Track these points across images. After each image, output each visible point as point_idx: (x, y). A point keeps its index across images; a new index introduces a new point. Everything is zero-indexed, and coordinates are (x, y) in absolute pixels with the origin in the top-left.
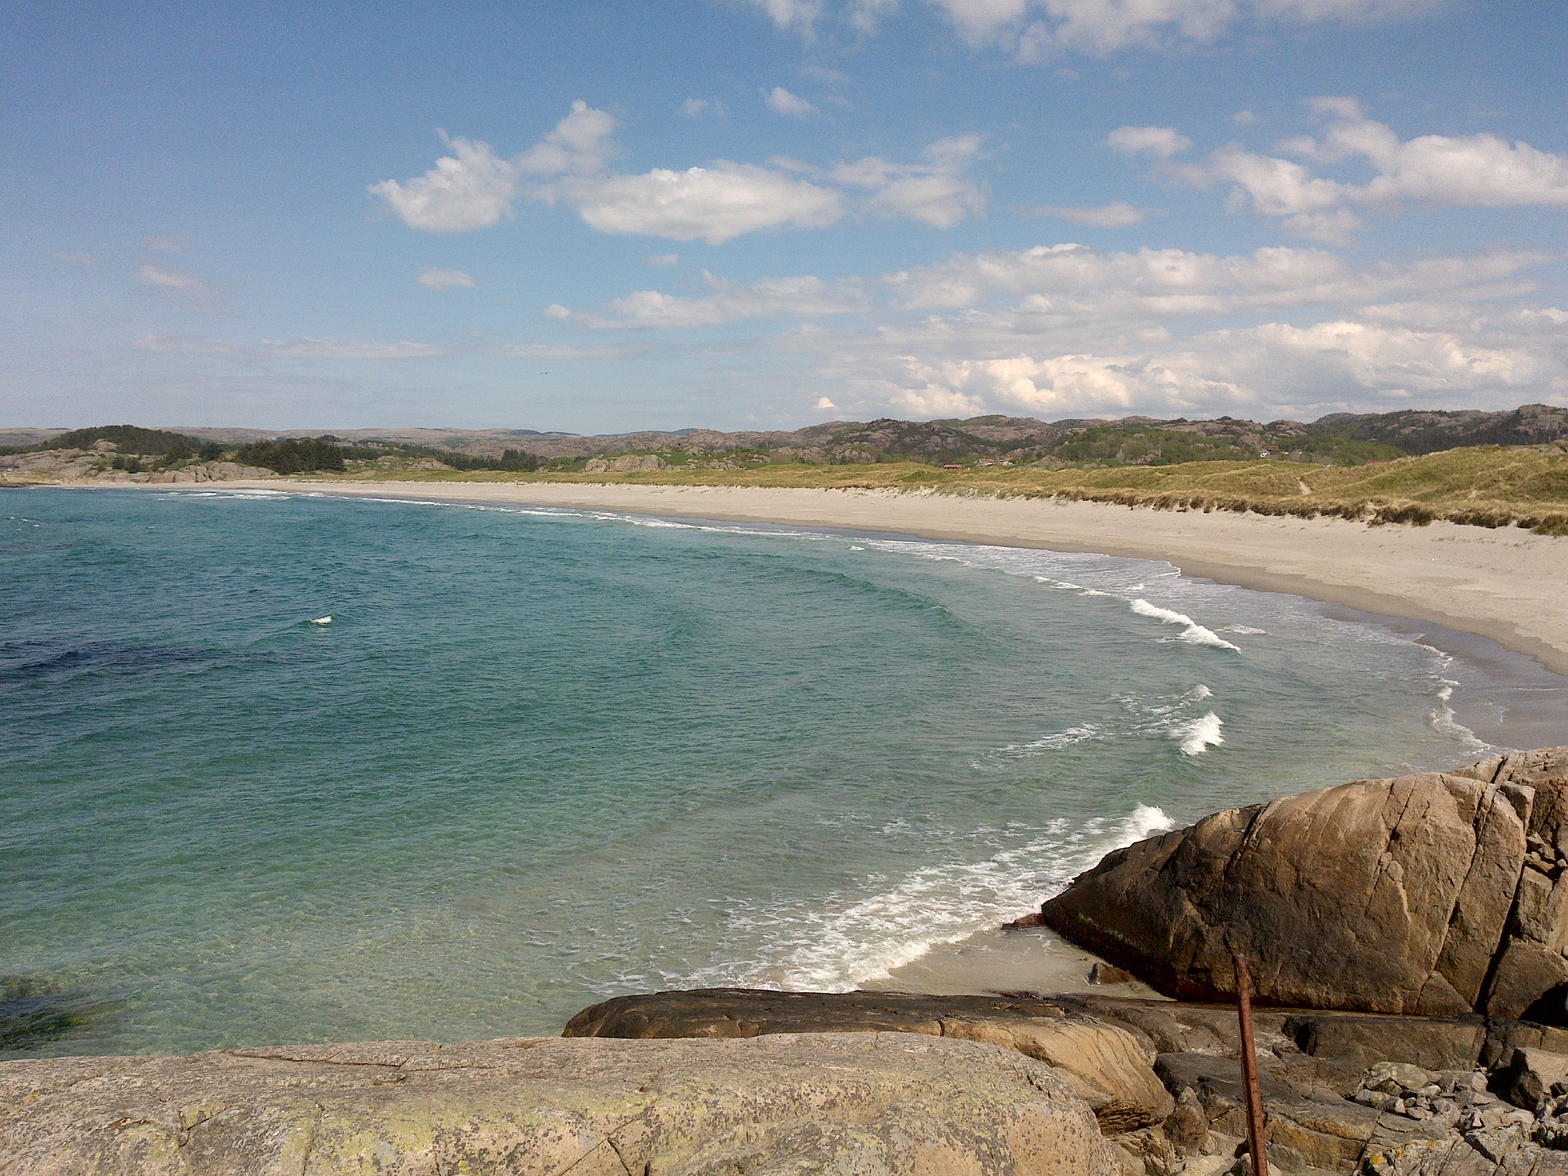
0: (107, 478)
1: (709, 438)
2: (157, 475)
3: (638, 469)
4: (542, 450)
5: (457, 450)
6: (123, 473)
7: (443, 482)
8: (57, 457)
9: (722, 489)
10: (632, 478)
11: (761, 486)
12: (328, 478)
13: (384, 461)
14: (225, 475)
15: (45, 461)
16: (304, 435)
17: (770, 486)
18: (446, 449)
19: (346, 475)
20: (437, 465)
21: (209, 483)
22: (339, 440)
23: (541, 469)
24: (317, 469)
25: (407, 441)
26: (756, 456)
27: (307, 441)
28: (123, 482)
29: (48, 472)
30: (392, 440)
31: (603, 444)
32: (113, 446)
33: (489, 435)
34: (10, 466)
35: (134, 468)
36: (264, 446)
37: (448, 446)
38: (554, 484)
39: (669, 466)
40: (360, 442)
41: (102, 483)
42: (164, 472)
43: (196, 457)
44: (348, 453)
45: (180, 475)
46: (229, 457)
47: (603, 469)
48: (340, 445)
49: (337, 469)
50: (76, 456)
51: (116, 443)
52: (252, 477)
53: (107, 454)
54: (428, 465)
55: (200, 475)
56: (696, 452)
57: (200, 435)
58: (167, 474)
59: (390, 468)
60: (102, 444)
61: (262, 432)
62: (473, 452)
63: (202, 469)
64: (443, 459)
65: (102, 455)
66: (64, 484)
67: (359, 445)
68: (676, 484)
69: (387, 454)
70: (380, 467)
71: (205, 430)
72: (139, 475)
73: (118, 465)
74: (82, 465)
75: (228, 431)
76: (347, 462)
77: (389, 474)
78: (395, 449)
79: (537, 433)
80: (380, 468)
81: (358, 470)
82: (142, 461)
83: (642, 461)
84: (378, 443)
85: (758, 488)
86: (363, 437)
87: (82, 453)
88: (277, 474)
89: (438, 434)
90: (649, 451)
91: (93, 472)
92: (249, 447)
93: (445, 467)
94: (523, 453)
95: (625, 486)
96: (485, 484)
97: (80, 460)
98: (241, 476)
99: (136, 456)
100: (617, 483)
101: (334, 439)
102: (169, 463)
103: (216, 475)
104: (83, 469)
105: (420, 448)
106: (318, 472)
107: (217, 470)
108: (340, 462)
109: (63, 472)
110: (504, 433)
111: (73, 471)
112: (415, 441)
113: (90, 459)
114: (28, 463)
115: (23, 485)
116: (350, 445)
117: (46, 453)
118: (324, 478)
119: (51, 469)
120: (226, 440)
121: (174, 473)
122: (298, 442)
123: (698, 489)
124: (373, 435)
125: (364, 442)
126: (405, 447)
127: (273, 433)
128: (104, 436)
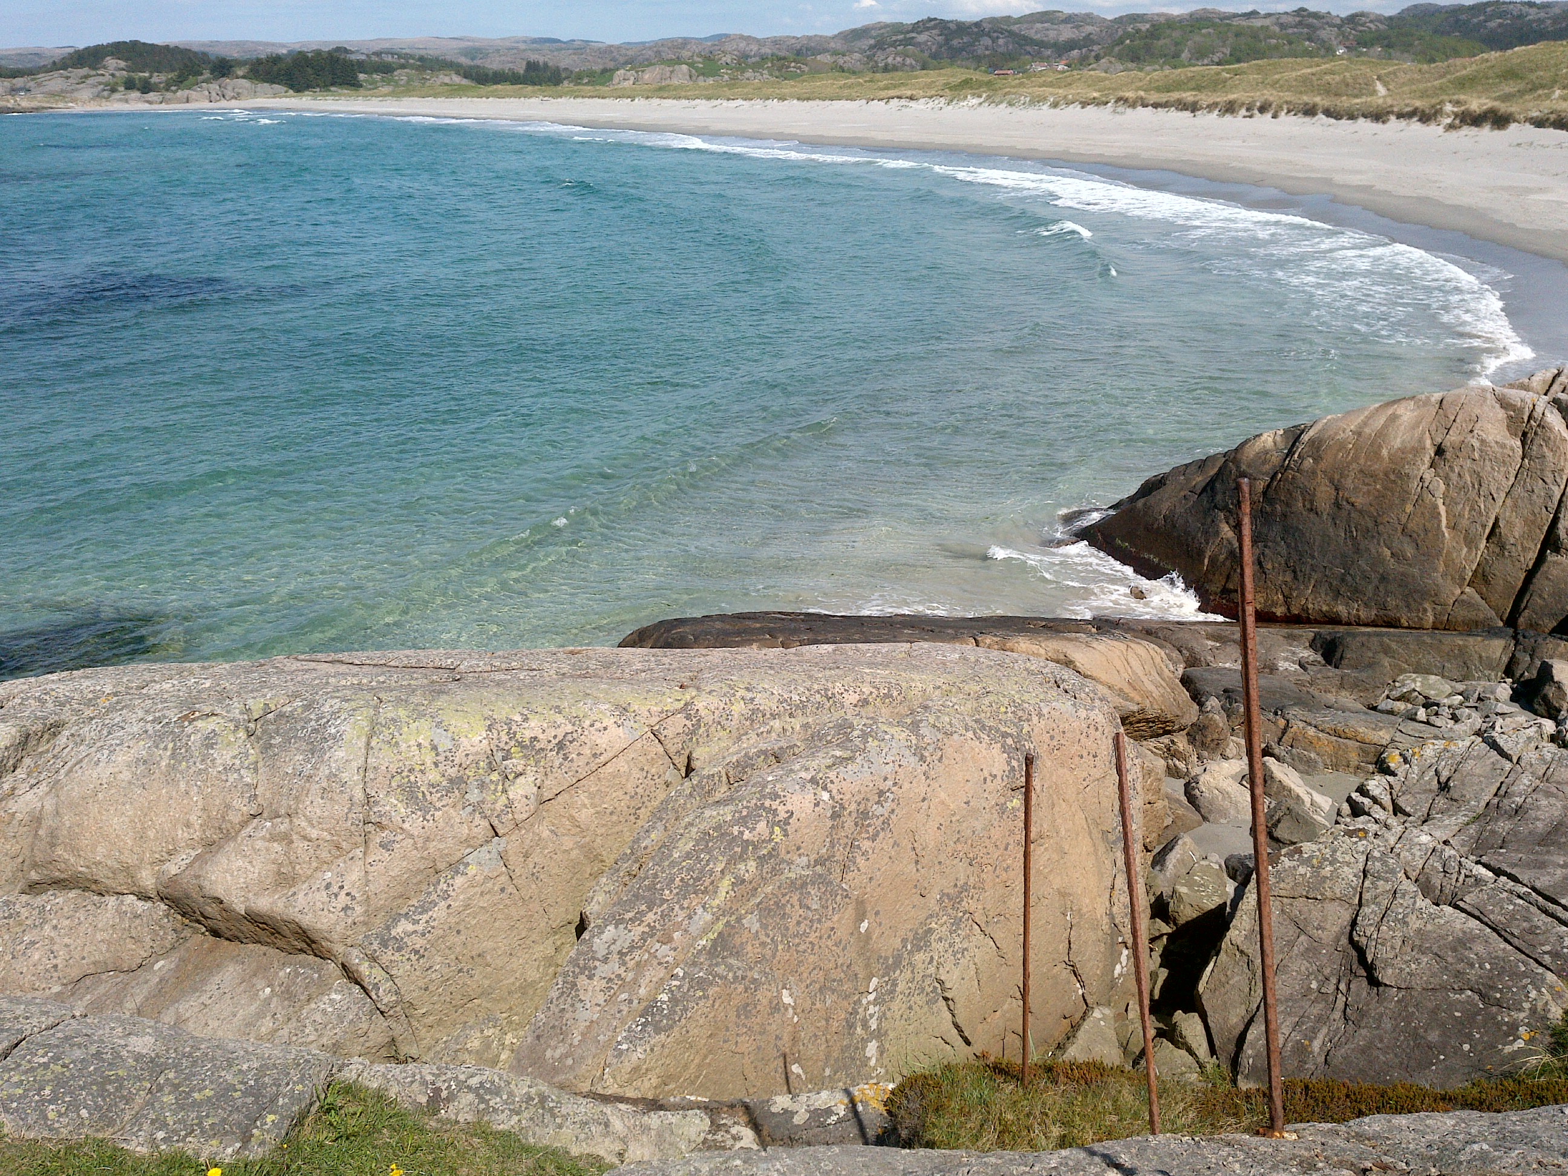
0: (120, 100)
1: (742, 45)
2: (169, 95)
3: (668, 82)
4: (565, 61)
5: (478, 62)
6: (135, 94)
7: (464, 99)
8: (68, 78)
9: (758, 104)
10: (662, 91)
11: (798, 99)
12: (344, 95)
13: (401, 75)
14: (238, 94)
15: (55, 82)
16: (315, 48)
17: (808, 99)
18: (464, 61)
19: (362, 91)
20: (457, 79)
21: (224, 103)
22: (352, 52)
23: (566, 83)
24: (332, 85)
25: (423, 53)
26: (793, 64)
27: (318, 53)
28: (135, 104)
29: (60, 95)
30: (408, 51)
31: (630, 53)
32: (122, 64)
33: (508, 44)
34: (21, 89)
35: (146, 88)
36: (275, 60)
37: (466, 56)
38: (580, 100)
39: (701, 78)
40: (374, 54)
41: (116, 105)
42: (175, 92)
43: (207, 74)
44: (361, 66)
45: (193, 94)
46: (240, 73)
47: (631, 82)
48: (353, 57)
49: (353, 85)
50: (87, 77)
51: (126, 60)
52: (265, 95)
53: (117, 74)
54: (447, 80)
55: (214, 94)
56: (729, 61)
57: (207, 50)
58: (179, 93)
59: (408, 82)
60: (111, 62)
61: (273, 45)
62: (493, 65)
63: (214, 87)
64: (462, 72)
65: (113, 75)
66: (78, 109)
67: (374, 58)
68: (709, 98)
69: (403, 67)
70: (396, 82)
71: (212, 44)
72: (151, 96)
73: (130, 85)
74: (94, 86)
75: (237, 44)
76: (362, 76)
77: (406, 91)
78: (411, 61)
79: (559, 41)
80: (397, 85)
81: (374, 86)
82: (153, 80)
83: (672, 72)
84: (393, 54)
85: (795, 101)
86: (376, 48)
87: (93, 73)
88: (291, 92)
89: (454, 44)
90: (679, 61)
91: (106, 93)
92: (259, 62)
93: (465, 82)
94: (546, 64)
95: (655, 101)
96: (507, 100)
97: (90, 81)
98: (255, 94)
99: (147, 75)
100: (647, 98)
101: (346, 51)
102: (180, 82)
103: (229, 93)
104: (95, 90)
105: (437, 59)
106: (332, 89)
107: (230, 88)
108: (356, 78)
109: (76, 95)
110: (525, 42)
111: (85, 93)
112: (431, 52)
113: (101, 79)
114: (39, 85)
115: (37, 109)
116: (363, 57)
117: (56, 74)
118: (340, 95)
119: (62, 91)
120: (234, 54)
121: (187, 92)
122: (310, 55)
123: (733, 104)
124: (387, 45)
125: (378, 54)
126: (421, 59)
127: (283, 46)
128: (112, 54)
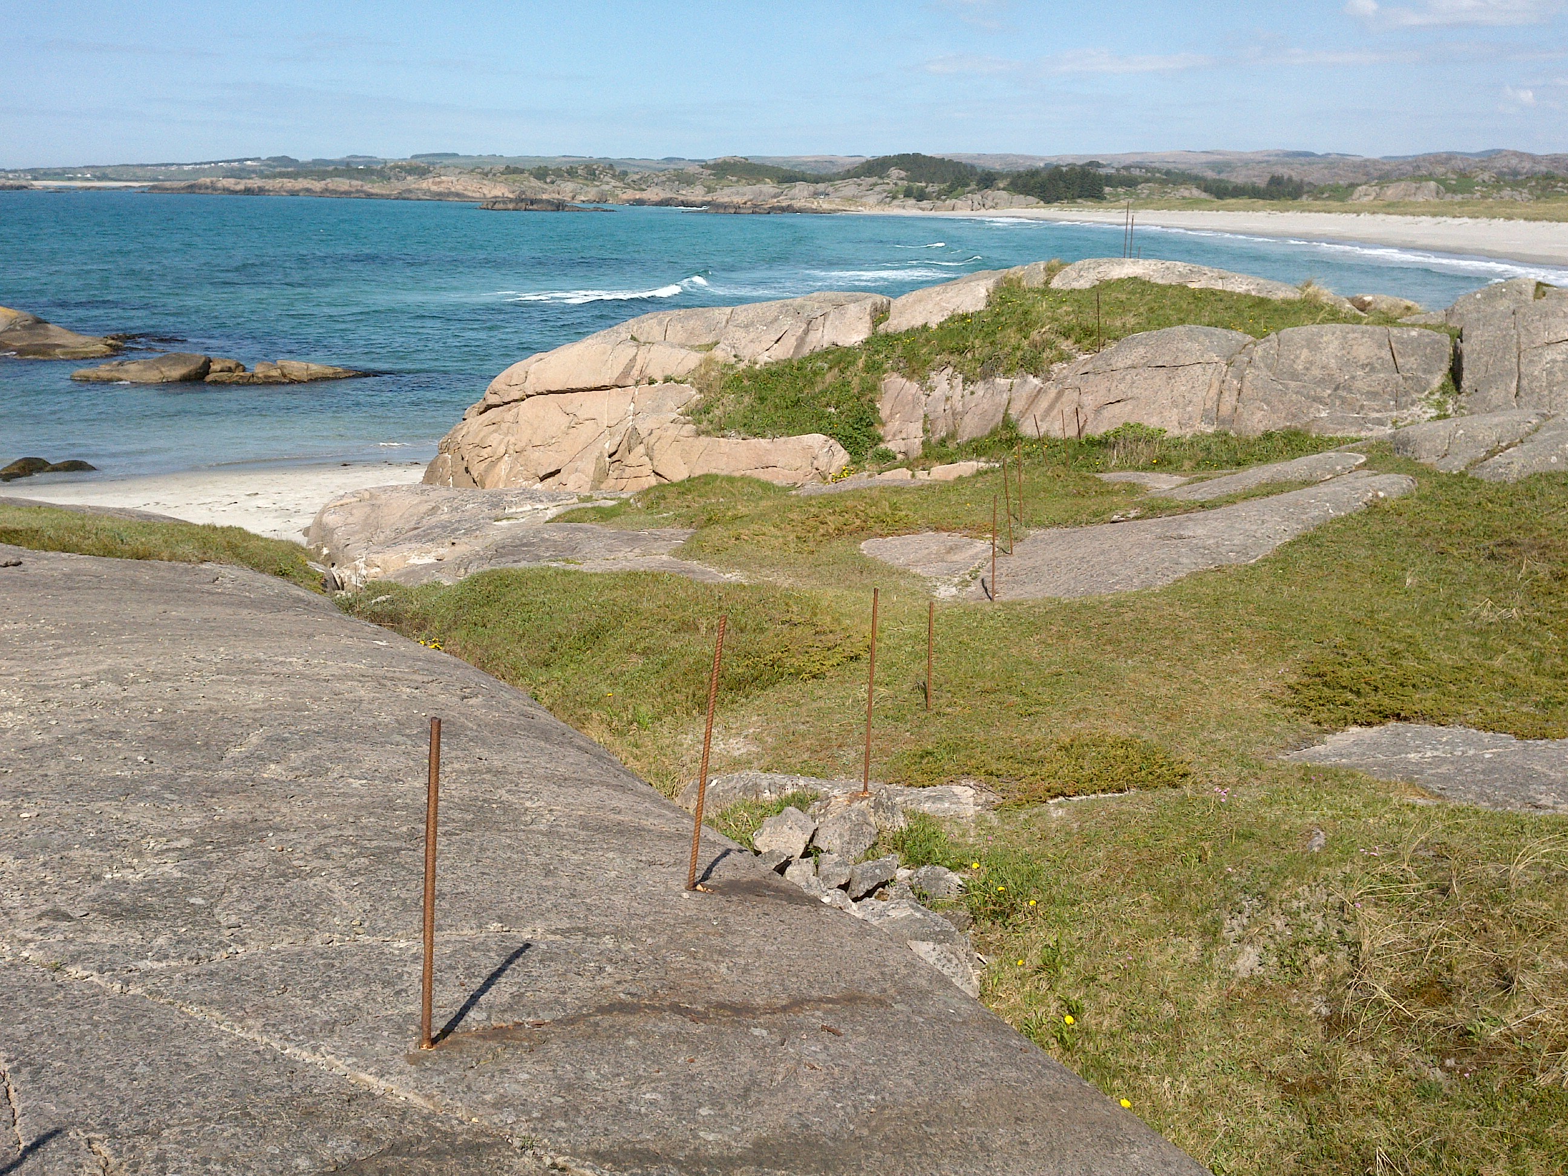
0: (899, 206)
2: (939, 203)
3: (1412, 199)
4: (1314, 176)
5: (1223, 176)
6: (912, 202)
7: (1196, 212)
8: (859, 185)
9: (1483, 222)
10: (1391, 208)
11: (1525, 219)
12: (1088, 207)
13: (1144, 189)
14: (997, 204)
15: (849, 188)
16: (1070, 161)
17: (1535, 220)
18: (1210, 175)
19: (1105, 203)
20: (1196, 193)
21: (983, 212)
22: (1104, 166)
23: (1305, 197)
24: (1080, 197)
25: (1171, 166)
27: (1072, 167)
28: (911, 210)
29: (852, 199)
30: (1157, 165)
31: (1387, 167)
32: (903, 174)
33: (1259, 158)
34: (821, 194)
35: (921, 196)
36: (1033, 173)
37: (1213, 170)
38: (1306, 214)
39: (1449, 195)
40: (1124, 168)
41: (894, 210)
42: (945, 200)
43: (973, 186)
44: (1109, 180)
45: (959, 203)
46: (1001, 185)
47: (1371, 198)
48: (1102, 171)
49: (1097, 198)
50: (875, 185)
51: (907, 171)
52: (1020, 206)
53: (900, 183)
54: (1186, 194)
55: (976, 203)
56: (1486, 178)
57: (975, 162)
58: (948, 202)
59: (1148, 196)
60: (894, 172)
61: (1032, 158)
62: (1239, 178)
63: (977, 197)
64: (1203, 186)
65: (896, 184)
66: (865, 211)
67: (1124, 172)
68: (1434, 215)
69: (1147, 181)
70: (1138, 195)
71: (980, 156)
72: (925, 204)
73: (908, 194)
74: (879, 193)
75: (1002, 157)
76: (1107, 189)
77: (1146, 203)
78: (1158, 175)
79: (1313, 154)
80: (1138, 197)
81: (1117, 197)
82: (927, 190)
83: (1417, 188)
84: (1141, 168)
85: (1522, 221)
86: (1128, 162)
87: (880, 181)
88: (1042, 203)
89: (1204, 158)
90: (1430, 177)
91: (888, 200)
92: (1019, 175)
93: (1204, 195)
94: (1290, 179)
95: (1380, 217)
96: (1236, 213)
97: (878, 188)
98: (1011, 205)
99: (924, 184)
100: (1374, 213)
101: (1098, 165)
102: (949, 192)
103: (989, 203)
104: (880, 197)
105: (1183, 173)
106: (1079, 201)
107: (990, 198)
108: (1101, 191)
109: (864, 200)
110: (1277, 155)
111: (872, 199)
112: (1180, 166)
113: (886, 187)
114: (836, 190)
115: (835, 211)
116: (1113, 171)
117: (851, 181)
118: (1084, 207)
119: (854, 196)
120: (997, 167)
121: (954, 201)
122: (1064, 169)
123: (1457, 221)
124: (1138, 159)
125: (1127, 168)
126: (1168, 173)
127: (1041, 159)
128: (896, 165)
